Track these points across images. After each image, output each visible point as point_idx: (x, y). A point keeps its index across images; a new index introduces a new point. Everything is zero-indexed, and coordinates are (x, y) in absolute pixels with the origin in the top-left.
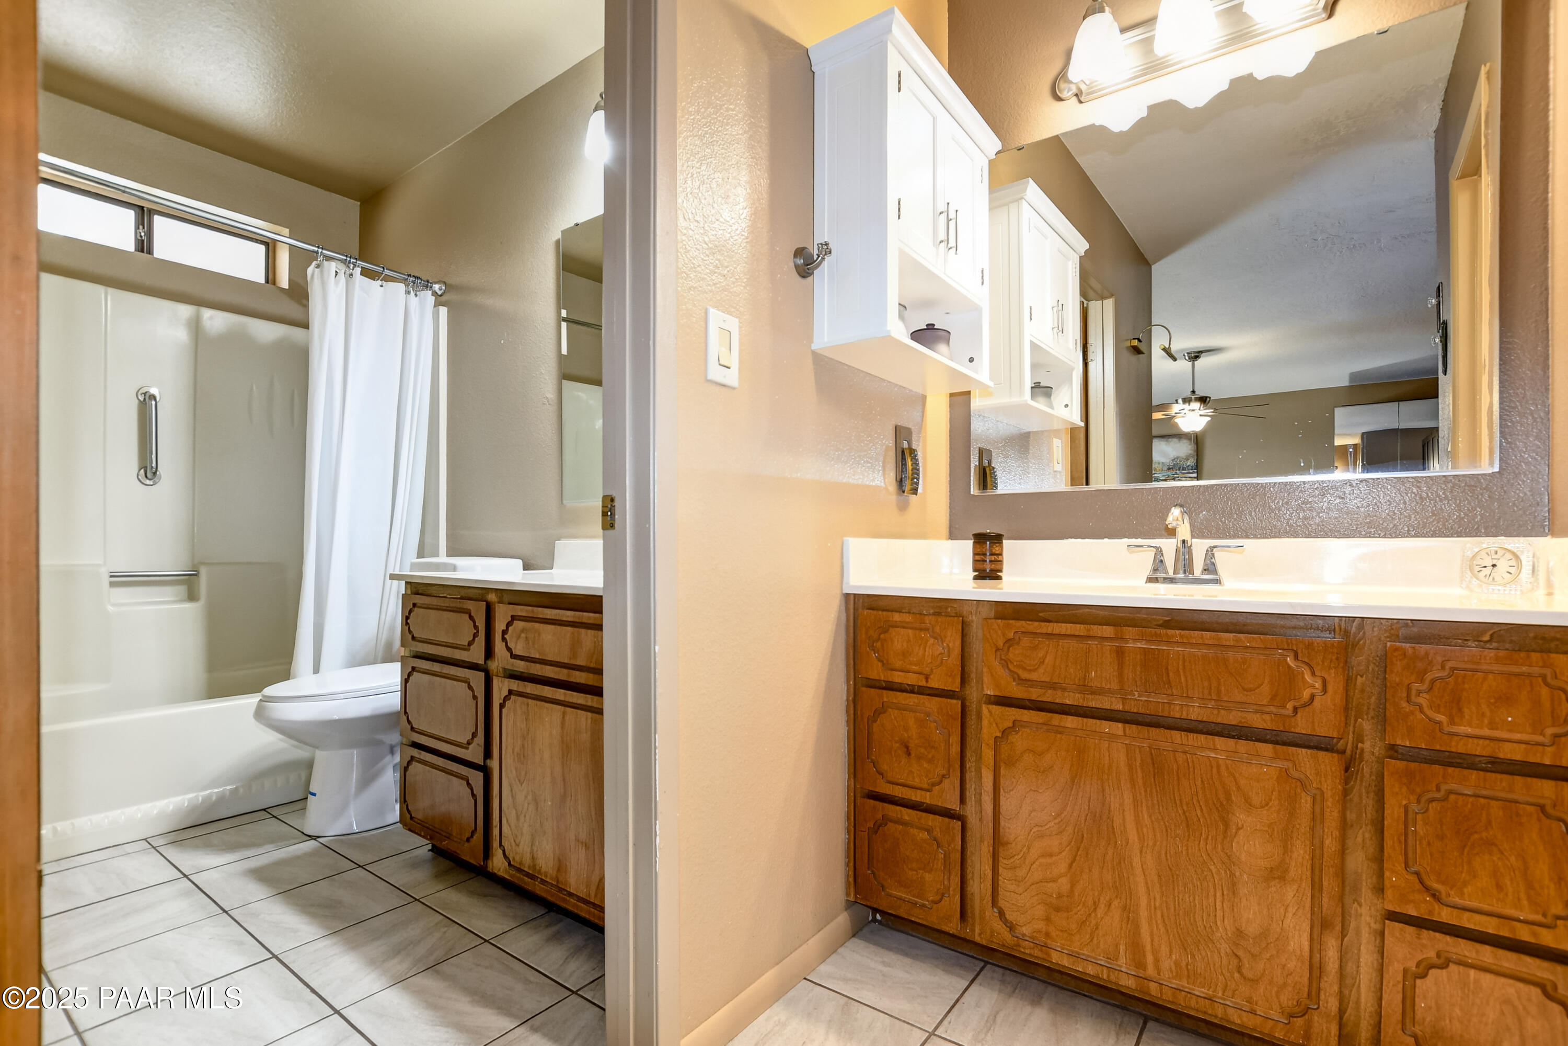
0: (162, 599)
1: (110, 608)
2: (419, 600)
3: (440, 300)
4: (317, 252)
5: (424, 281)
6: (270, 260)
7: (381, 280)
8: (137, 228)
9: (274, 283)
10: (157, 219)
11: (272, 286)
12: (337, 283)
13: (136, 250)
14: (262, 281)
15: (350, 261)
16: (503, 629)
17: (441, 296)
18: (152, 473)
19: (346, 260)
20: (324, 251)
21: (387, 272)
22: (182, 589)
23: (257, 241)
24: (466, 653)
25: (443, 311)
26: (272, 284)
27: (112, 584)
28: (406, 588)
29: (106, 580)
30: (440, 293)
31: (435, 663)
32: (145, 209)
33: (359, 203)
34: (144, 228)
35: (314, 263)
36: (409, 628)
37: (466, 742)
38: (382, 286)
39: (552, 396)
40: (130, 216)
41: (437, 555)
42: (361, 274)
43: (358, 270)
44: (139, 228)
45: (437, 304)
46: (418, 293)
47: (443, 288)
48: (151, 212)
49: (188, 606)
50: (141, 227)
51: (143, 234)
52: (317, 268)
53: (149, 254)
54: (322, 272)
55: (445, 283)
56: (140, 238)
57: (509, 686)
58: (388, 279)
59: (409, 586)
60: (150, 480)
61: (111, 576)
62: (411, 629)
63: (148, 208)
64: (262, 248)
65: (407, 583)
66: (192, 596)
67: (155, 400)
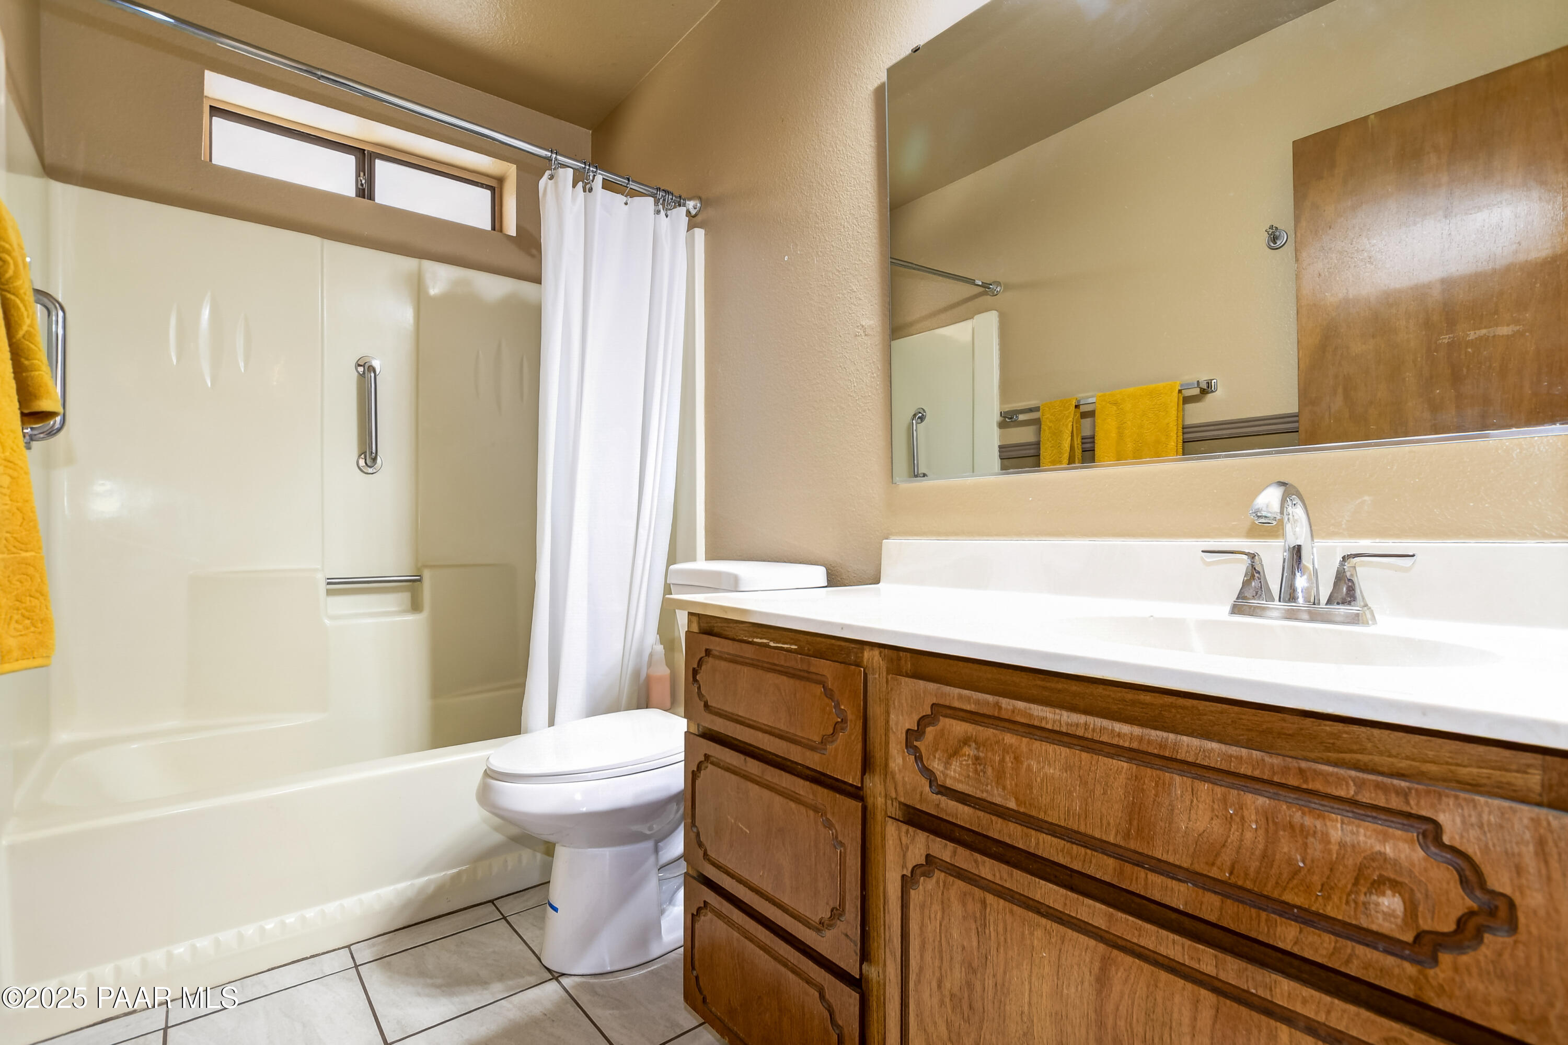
0: (384, 610)
1: (327, 621)
2: (717, 645)
3: (693, 221)
4: (550, 159)
5: (675, 197)
6: (496, 208)
7: (626, 196)
8: (358, 175)
9: (501, 230)
10: (379, 164)
11: (500, 233)
12: (574, 199)
13: (356, 196)
14: (489, 228)
15: (589, 169)
16: (907, 726)
17: (694, 217)
18: (372, 458)
19: (585, 168)
20: (559, 157)
21: (633, 186)
22: (405, 597)
23: (482, 185)
24: (817, 756)
25: (699, 233)
26: (498, 231)
27: (329, 593)
28: (689, 621)
29: (322, 587)
30: (693, 212)
31: (748, 759)
32: (366, 152)
33: (591, 132)
34: (364, 175)
35: (548, 173)
36: (699, 688)
37: (817, 921)
38: (626, 204)
39: (872, 322)
40: (349, 161)
41: (693, 559)
42: (602, 188)
43: (599, 179)
44: (360, 176)
45: (691, 227)
46: (669, 212)
47: (699, 205)
48: (374, 156)
49: (411, 618)
50: (362, 174)
51: (363, 182)
52: (550, 179)
53: (370, 199)
54: (556, 184)
55: (700, 199)
56: (361, 187)
57: (928, 847)
58: (633, 194)
59: (695, 619)
60: (370, 467)
61: (329, 583)
62: (703, 692)
63: (368, 151)
64: (487, 194)
65: (690, 614)
66: (416, 606)
67: (375, 372)
